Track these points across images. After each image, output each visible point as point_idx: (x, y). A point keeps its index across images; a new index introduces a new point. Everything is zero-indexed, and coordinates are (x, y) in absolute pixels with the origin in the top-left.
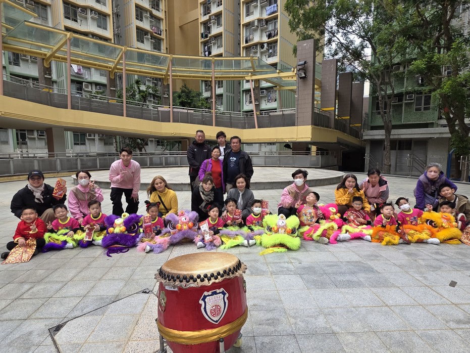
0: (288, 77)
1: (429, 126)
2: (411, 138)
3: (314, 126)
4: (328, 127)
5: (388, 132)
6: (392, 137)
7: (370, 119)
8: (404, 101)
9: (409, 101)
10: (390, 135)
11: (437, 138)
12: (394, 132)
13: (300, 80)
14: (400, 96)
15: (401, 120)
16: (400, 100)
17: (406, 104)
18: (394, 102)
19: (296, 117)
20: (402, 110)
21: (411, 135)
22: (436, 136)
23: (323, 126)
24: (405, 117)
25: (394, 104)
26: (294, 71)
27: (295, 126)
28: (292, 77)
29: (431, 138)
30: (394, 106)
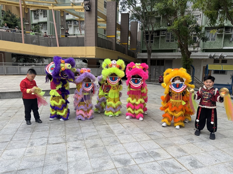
0: (79, 9)
1: (173, 51)
2: (164, 59)
3: (97, 47)
4: (111, 49)
5: (150, 55)
6: (151, 57)
7: (141, 45)
8: (160, 36)
9: (163, 35)
10: (150, 56)
11: (177, 59)
12: (152, 54)
13: (87, 12)
14: (158, 32)
15: (158, 47)
16: (158, 35)
17: (161, 37)
18: (155, 35)
19: (85, 39)
20: (159, 41)
21: (164, 57)
22: (176, 58)
23: (107, 48)
24: (160, 45)
25: (155, 36)
26: (82, 5)
27: (84, 46)
28: (82, 9)
29: (174, 58)
30: (155, 38)
